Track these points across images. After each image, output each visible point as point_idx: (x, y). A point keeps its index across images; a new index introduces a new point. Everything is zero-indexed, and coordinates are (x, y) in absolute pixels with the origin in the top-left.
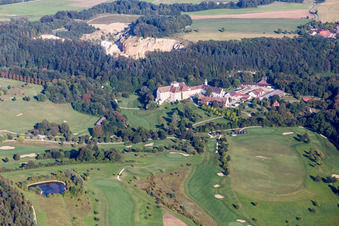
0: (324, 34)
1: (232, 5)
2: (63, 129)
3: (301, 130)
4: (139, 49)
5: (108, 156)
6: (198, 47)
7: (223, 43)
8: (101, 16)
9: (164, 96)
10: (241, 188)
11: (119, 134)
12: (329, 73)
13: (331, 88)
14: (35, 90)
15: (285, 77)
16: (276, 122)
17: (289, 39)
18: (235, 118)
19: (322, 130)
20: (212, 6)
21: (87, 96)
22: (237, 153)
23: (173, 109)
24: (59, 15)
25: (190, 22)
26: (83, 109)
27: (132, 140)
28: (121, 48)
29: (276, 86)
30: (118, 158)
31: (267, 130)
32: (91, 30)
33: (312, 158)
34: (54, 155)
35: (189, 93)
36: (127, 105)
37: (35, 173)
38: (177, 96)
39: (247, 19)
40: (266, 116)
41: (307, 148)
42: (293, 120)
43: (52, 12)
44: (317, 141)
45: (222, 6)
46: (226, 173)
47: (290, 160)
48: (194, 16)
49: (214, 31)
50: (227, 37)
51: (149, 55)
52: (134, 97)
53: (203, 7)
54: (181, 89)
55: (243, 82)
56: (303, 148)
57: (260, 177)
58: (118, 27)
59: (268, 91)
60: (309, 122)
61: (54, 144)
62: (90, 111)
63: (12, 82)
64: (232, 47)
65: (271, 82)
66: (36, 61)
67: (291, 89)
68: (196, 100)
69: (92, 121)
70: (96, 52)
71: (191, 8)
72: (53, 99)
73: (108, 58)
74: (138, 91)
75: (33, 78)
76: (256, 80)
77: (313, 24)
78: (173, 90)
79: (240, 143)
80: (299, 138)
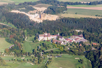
8: (39, 5)
9: (41, 38)
17: (98, 19)
19: (90, 58)
20: (80, 4)
39: (88, 10)
42: (81, 53)
49: (73, 14)
54: (48, 36)
55: (73, 35)
62: (10, 42)
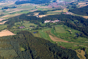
0: (64, 13)
1: (52, 11)
2: (34, 26)
3: (63, 25)
4: (41, 16)
5: (41, 29)
6: (49, 16)
7: (52, 15)
9: (45, 22)
10: (58, 32)
11: (41, 27)
12: (65, 18)
13: (66, 20)
14: (29, 22)
15: (60, 19)
16: (60, 24)
17: (60, 14)
18: (55, 24)
20: (49, 11)
21: (36, 22)
22: (56, 28)
23: (47, 23)
24: (29, 13)
25: (47, 13)
26: (36, 24)
27: (43, 27)
28: (38, 16)
29: (59, 20)
30: (42, 29)
31: (59, 25)
32: (34, 14)
33: (65, 28)
34: (34, 29)
35: (48, 21)
36: (41, 23)
37: (32, 31)
38: (47, 22)
40: (59, 23)
41: (65, 27)
43: (28, 13)
44: (66, 26)
45: (50, 11)
46: (55, 30)
47: (63, 28)
48: (47, 12)
49: (50, 14)
50: (52, 14)
51: (43, 17)
52: (41, 22)
53: (48, 11)
55: (55, 20)
56: (64, 27)
57: (59, 31)
58: (37, 14)
59: (58, 21)
60: (64, 24)
61: (33, 28)
62: (37, 24)
63: (26, 21)
64: (53, 16)
65: (58, 20)
66: (28, 19)
67: (61, 20)
68: (49, 22)
69: (37, 25)
70: (36, 17)
71: (46, 11)
72: (32, 23)
73: (37, 18)
74: (42, 22)
75: (28, 20)
76: (57, 20)
77: (63, 12)
78: (47, 21)
79: (56, 27)
80: (63, 26)
